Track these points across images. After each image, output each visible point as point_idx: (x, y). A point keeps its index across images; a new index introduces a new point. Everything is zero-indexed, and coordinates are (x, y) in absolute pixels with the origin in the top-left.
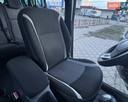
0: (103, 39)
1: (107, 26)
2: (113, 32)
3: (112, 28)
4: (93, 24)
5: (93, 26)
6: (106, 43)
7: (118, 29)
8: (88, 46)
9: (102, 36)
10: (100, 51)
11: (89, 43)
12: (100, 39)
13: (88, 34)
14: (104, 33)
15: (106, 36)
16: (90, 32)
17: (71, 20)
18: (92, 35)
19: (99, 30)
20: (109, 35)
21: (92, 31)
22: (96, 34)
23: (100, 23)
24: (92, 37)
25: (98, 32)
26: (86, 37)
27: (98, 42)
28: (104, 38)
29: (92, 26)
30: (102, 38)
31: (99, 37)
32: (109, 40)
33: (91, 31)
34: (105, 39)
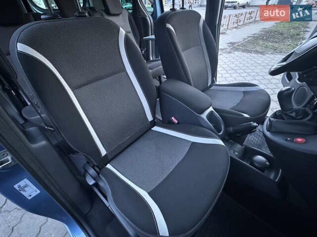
0: (259, 55)
1: (269, 25)
2: (281, 37)
3: (278, 29)
4: (236, 25)
5: (236, 28)
6: (266, 62)
7: (294, 28)
8: (229, 72)
9: (258, 49)
10: (256, 78)
11: (232, 66)
12: (253, 55)
13: (227, 47)
14: (261, 42)
15: (267, 47)
16: (231, 43)
17: (217, 23)
18: (237, 49)
19: (249, 37)
20: (272, 44)
21: (235, 41)
22: (243, 45)
23: (251, 20)
24: (237, 53)
25: (249, 42)
26: (224, 54)
27: (250, 62)
28: (262, 53)
29: (234, 29)
30: (257, 52)
31: (250, 52)
32: (272, 56)
33: (233, 41)
34: (264, 55)
